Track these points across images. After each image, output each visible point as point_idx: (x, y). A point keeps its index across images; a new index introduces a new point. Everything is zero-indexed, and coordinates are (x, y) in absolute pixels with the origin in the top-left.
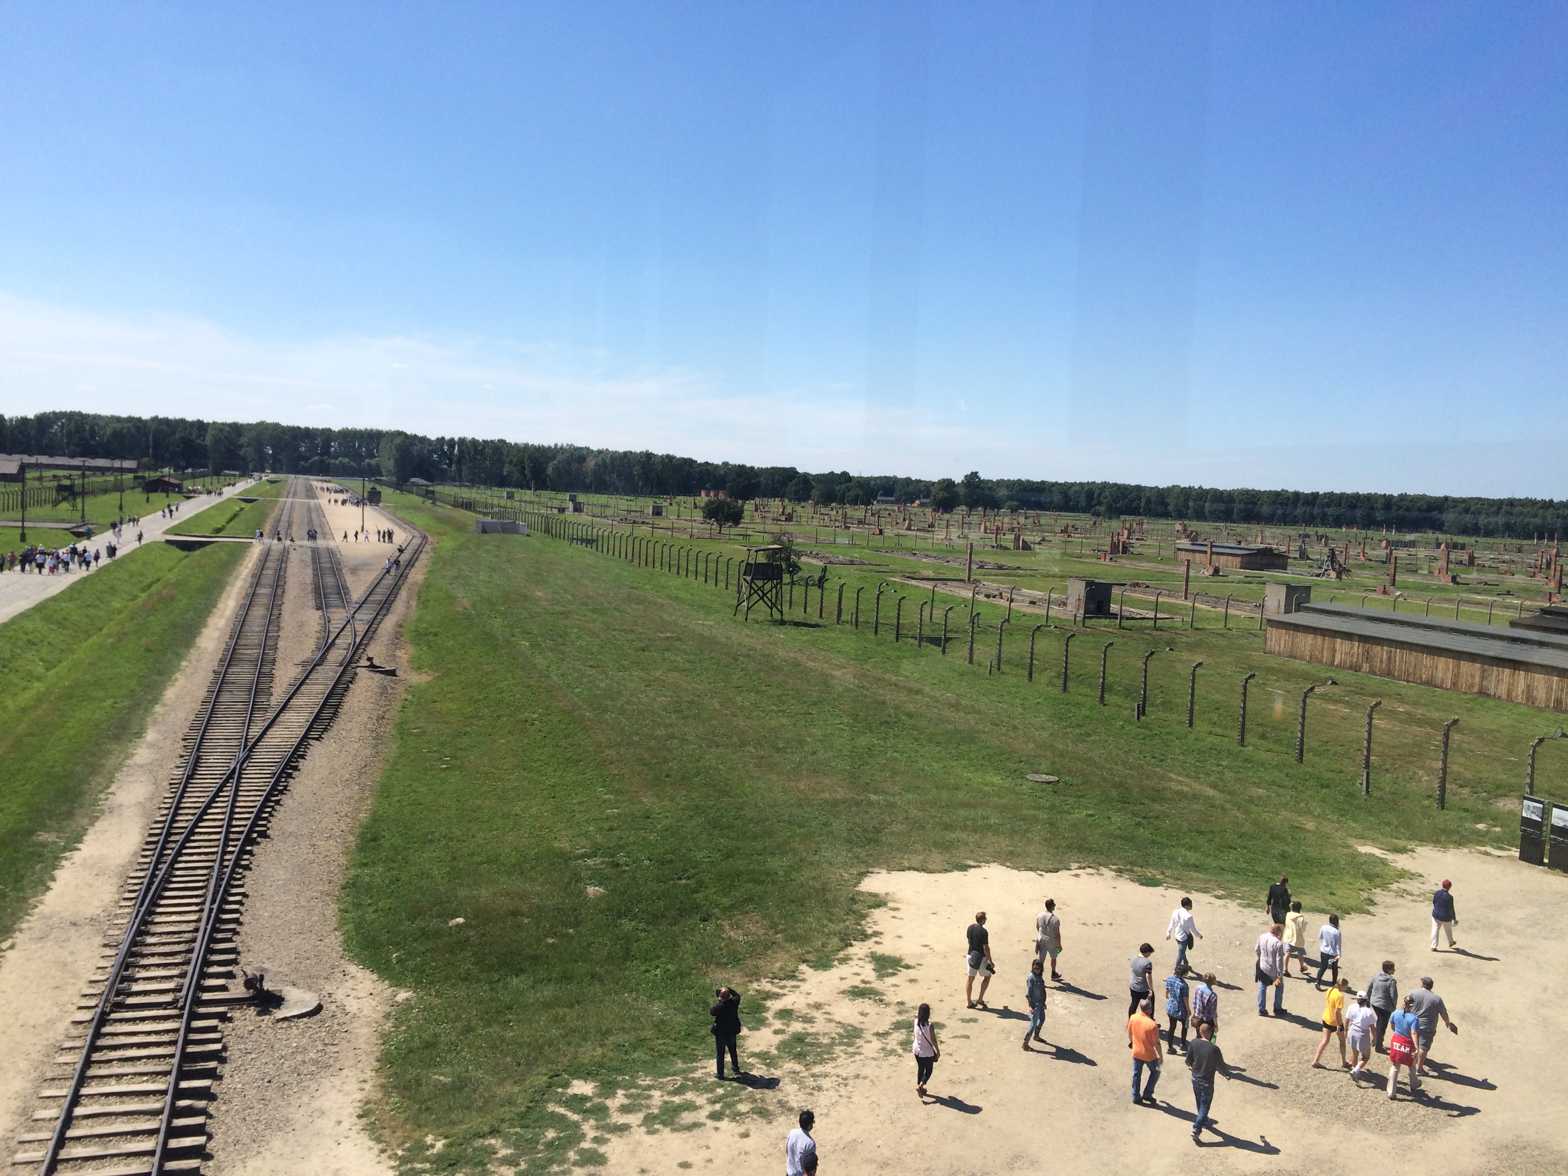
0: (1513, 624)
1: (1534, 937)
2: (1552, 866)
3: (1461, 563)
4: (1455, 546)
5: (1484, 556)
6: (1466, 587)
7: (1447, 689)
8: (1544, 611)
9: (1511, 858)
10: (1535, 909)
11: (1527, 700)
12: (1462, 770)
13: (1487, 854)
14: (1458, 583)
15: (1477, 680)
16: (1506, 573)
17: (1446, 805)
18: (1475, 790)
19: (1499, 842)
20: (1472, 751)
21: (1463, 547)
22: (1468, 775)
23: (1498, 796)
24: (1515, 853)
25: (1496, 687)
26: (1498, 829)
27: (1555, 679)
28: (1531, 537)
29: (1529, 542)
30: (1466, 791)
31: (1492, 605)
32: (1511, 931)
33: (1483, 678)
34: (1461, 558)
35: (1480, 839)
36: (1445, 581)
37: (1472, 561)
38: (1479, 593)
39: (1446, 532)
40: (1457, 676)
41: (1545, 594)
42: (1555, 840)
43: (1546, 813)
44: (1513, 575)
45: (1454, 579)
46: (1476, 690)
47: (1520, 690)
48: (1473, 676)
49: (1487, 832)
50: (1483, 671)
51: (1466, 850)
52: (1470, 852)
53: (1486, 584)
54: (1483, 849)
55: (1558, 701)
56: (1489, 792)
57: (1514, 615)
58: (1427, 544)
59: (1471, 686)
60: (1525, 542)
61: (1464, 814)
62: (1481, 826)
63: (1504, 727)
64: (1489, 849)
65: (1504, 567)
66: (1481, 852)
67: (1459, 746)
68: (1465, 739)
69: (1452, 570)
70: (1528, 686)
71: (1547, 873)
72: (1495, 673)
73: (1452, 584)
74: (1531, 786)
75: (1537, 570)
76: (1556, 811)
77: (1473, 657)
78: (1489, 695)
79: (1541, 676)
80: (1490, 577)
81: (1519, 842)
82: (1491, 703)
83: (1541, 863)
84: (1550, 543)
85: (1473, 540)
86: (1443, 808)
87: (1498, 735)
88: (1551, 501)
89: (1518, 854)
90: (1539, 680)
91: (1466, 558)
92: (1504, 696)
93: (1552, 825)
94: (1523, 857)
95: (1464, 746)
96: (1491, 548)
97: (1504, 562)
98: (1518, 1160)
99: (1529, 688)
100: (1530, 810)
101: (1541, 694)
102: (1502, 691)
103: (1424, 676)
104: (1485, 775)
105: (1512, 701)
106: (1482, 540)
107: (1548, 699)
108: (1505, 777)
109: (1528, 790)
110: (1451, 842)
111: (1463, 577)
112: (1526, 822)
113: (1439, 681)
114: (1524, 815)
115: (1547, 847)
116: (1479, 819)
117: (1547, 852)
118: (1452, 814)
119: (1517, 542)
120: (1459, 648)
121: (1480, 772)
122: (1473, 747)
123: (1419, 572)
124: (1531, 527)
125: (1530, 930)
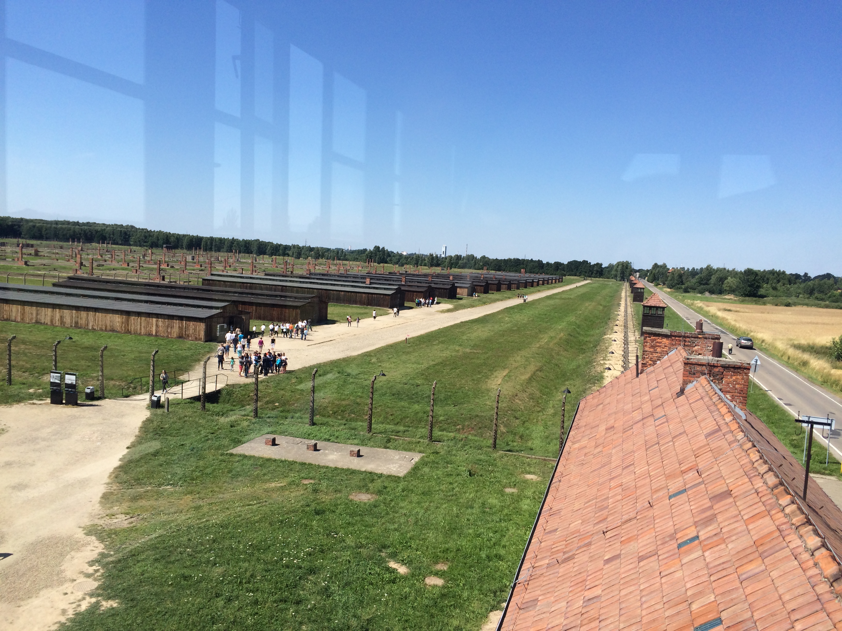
0: (54, 285)
1: (55, 440)
2: (66, 404)
3: (31, 254)
4: (28, 246)
5: (44, 251)
6: (33, 267)
7: (18, 322)
8: (70, 278)
9: (46, 404)
10: (57, 426)
11: (61, 324)
12: (24, 363)
13: (34, 404)
14: (28, 265)
15: (34, 315)
16: (53, 259)
17: (12, 383)
18: (31, 373)
19: (40, 397)
20: (31, 353)
21: (32, 246)
22: (28, 366)
23: (44, 374)
24: (49, 400)
25: (45, 319)
26: (40, 391)
27: (74, 311)
28: (67, 240)
29: (68, 244)
30: (26, 374)
31: (44, 276)
32: (44, 440)
33: (37, 314)
34: (31, 252)
35: (31, 397)
36: (21, 264)
37: (37, 254)
38: (39, 270)
39: (23, 238)
40: (23, 314)
41: (73, 270)
42: (67, 391)
43: (62, 378)
44: (57, 260)
45: (26, 263)
46: (34, 321)
47: (57, 319)
48: (32, 314)
49: (35, 393)
50: (37, 311)
51: (23, 404)
52: (25, 405)
53: (45, 265)
54: (31, 402)
55: (77, 323)
56: (38, 373)
57: (56, 280)
58: (12, 244)
59: (31, 319)
60: (65, 243)
61: (22, 386)
62: (31, 391)
63: (49, 339)
64: (35, 401)
65: (53, 256)
66: (30, 404)
67: (24, 351)
68: (27, 347)
69: (24, 258)
70: (61, 317)
71: (64, 407)
72: (44, 311)
73: (24, 266)
74: (55, 366)
75: (70, 258)
76: (67, 376)
77: (31, 304)
78: (41, 323)
79: (67, 311)
80: (46, 261)
81: (50, 395)
82: (42, 327)
83: (62, 403)
84: (79, 244)
85: (39, 242)
86: (10, 384)
87: (45, 343)
88: (78, 222)
89: (50, 401)
90: (66, 313)
91: (33, 252)
92: (49, 323)
93: (66, 384)
94: (52, 402)
95: (27, 351)
96: (48, 247)
97: (53, 253)
98: (38, 548)
99: (62, 317)
100: (54, 378)
101: (68, 320)
102: (48, 320)
103: (5, 316)
104: (37, 364)
105: (53, 325)
106: (44, 242)
107: (71, 323)
108: (47, 364)
109: (54, 368)
110: (14, 401)
111: (32, 262)
112: (53, 384)
113: (13, 318)
114: (52, 381)
115: (64, 395)
116: (30, 386)
117: (64, 397)
118: (16, 387)
119: (61, 243)
120: (23, 299)
121: (34, 363)
122: (31, 351)
123: (7, 259)
124: (68, 235)
125: (54, 437)
